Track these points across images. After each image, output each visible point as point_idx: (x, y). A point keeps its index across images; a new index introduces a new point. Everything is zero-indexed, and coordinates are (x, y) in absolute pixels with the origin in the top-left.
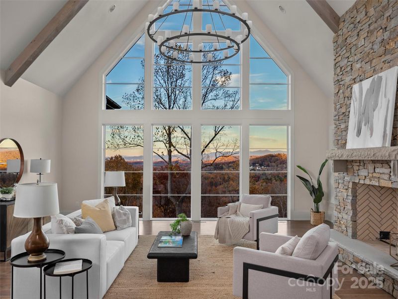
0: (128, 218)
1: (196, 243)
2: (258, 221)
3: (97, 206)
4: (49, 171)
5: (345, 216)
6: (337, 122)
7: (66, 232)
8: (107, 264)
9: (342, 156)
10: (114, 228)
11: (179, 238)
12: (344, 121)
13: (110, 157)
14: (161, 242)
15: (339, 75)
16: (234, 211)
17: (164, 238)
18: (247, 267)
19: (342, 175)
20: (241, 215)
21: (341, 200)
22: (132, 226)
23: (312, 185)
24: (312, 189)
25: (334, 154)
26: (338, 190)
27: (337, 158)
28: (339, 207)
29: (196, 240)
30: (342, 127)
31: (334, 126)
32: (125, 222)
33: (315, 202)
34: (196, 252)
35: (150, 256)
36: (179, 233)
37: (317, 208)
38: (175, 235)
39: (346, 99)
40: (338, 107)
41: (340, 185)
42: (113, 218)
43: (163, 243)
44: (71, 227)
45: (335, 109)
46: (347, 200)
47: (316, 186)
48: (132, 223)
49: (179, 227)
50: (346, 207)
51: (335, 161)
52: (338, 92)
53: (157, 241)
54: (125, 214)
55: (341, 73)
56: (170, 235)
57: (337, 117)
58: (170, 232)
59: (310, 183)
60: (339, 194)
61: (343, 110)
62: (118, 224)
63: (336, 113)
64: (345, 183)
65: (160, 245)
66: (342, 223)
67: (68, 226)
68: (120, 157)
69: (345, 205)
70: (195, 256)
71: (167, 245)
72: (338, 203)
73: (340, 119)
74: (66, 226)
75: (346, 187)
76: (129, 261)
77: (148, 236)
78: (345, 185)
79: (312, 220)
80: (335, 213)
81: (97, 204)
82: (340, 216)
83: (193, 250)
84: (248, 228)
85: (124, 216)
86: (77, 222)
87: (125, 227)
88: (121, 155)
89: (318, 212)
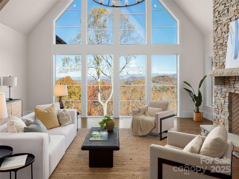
0: (69, 118)
1: (118, 137)
2: (161, 119)
3: (46, 109)
4: (16, 85)
5: (223, 117)
6: (216, 51)
7: (17, 131)
8: (50, 156)
9: (223, 73)
10: (59, 125)
11: (105, 133)
12: (221, 49)
13: (63, 77)
14: (92, 136)
15: (217, 17)
16: (143, 112)
17: (94, 133)
18: (161, 162)
19: (219, 87)
20: (148, 115)
21: (219, 105)
22: (72, 123)
23: (194, 94)
24: (194, 97)
25: (216, 73)
26: (217, 98)
27: (218, 75)
28: (217, 110)
29: (118, 135)
30: (220, 54)
31: (214, 53)
32: (66, 120)
33: (196, 105)
34: (118, 145)
35: (84, 148)
36: (105, 129)
37: (198, 110)
38: (103, 131)
39: (223, 33)
40: (216, 40)
41: (219, 94)
42: (58, 118)
43: (93, 138)
44: (20, 127)
45: (214, 41)
46: (224, 105)
47: (197, 95)
48: (72, 121)
49: (105, 124)
50: (223, 110)
51: (216, 77)
52: (217, 29)
53: (89, 135)
54: (67, 115)
55: (219, 15)
56: (99, 131)
57: (216, 47)
58: (99, 128)
59: (193, 93)
60: (218, 101)
61: (221, 41)
62: (61, 122)
63: (215, 44)
64: (223, 93)
65: (91, 139)
66: (220, 121)
67: (19, 127)
68: (69, 77)
69: (222, 109)
70: (117, 148)
71: (97, 139)
72: (216, 107)
73: (218, 48)
74: (16, 127)
75: (224, 96)
76: (69, 149)
77: (84, 129)
78: (222, 95)
79: (194, 118)
80: (215, 114)
81: (46, 108)
82: (218, 116)
83: (116, 143)
84: (154, 125)
85: (65, 117)
86: (28, 123)
87: (66, 124)
88: (69, 76)
89: (198, 112)
